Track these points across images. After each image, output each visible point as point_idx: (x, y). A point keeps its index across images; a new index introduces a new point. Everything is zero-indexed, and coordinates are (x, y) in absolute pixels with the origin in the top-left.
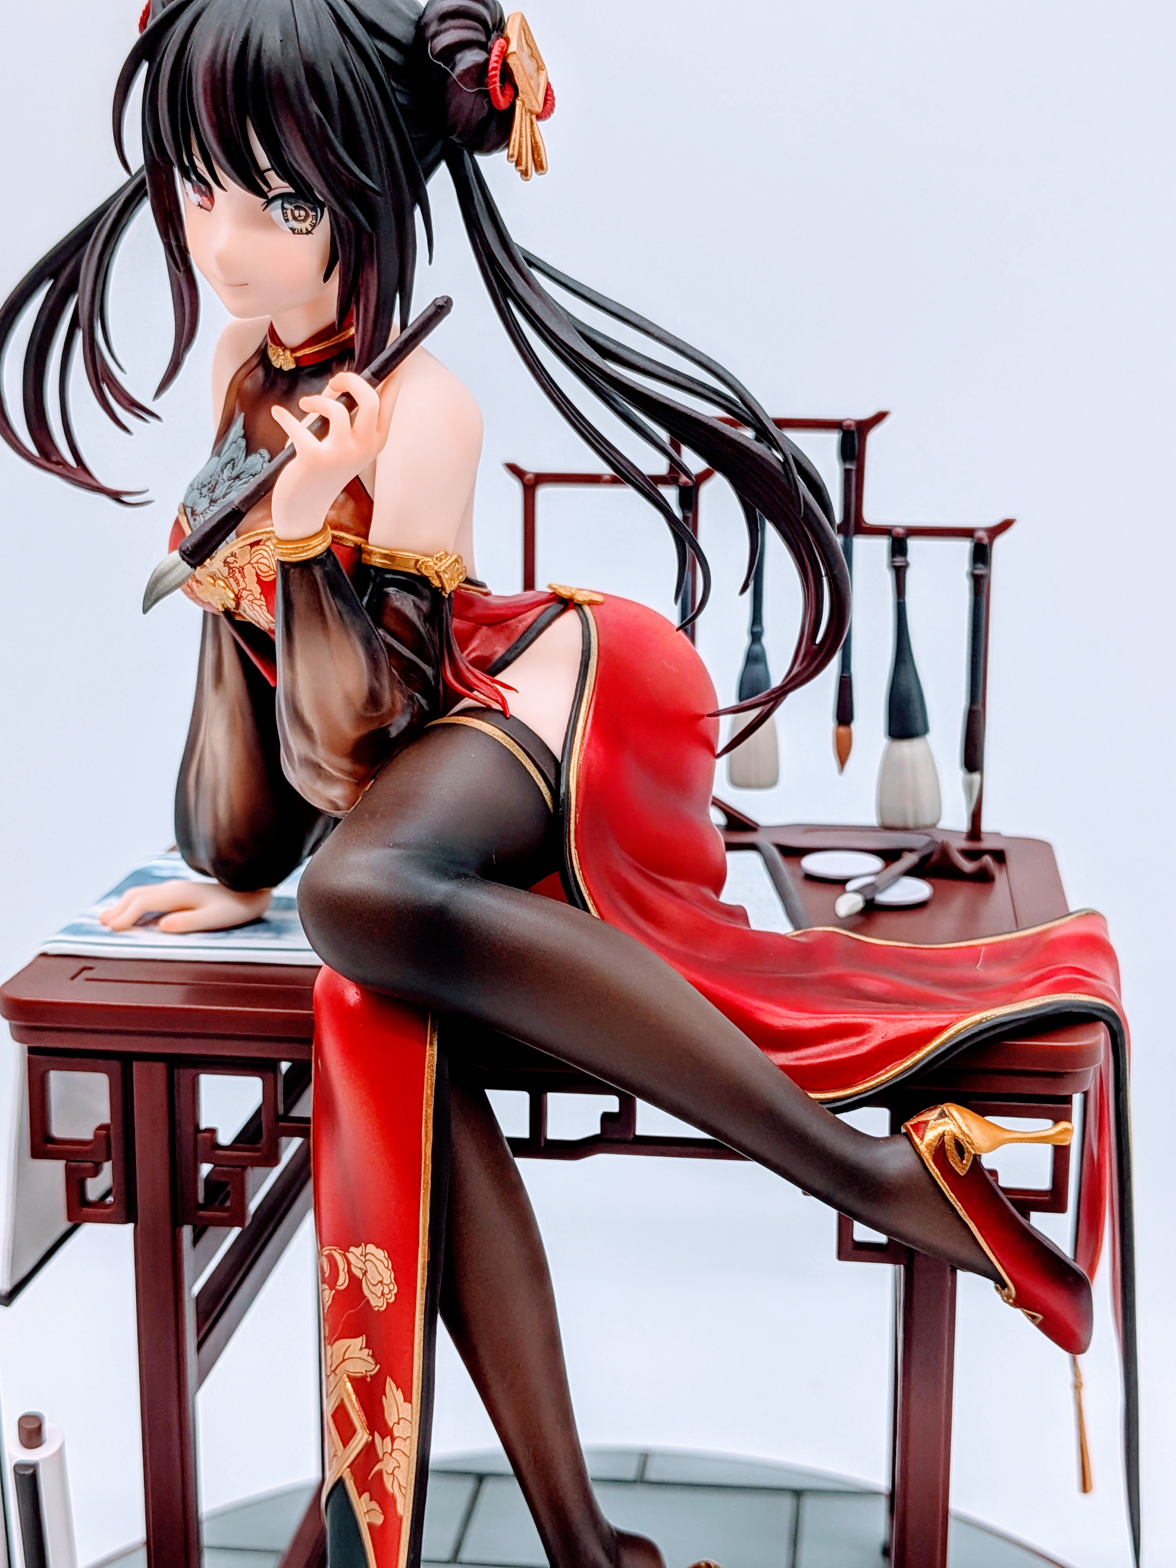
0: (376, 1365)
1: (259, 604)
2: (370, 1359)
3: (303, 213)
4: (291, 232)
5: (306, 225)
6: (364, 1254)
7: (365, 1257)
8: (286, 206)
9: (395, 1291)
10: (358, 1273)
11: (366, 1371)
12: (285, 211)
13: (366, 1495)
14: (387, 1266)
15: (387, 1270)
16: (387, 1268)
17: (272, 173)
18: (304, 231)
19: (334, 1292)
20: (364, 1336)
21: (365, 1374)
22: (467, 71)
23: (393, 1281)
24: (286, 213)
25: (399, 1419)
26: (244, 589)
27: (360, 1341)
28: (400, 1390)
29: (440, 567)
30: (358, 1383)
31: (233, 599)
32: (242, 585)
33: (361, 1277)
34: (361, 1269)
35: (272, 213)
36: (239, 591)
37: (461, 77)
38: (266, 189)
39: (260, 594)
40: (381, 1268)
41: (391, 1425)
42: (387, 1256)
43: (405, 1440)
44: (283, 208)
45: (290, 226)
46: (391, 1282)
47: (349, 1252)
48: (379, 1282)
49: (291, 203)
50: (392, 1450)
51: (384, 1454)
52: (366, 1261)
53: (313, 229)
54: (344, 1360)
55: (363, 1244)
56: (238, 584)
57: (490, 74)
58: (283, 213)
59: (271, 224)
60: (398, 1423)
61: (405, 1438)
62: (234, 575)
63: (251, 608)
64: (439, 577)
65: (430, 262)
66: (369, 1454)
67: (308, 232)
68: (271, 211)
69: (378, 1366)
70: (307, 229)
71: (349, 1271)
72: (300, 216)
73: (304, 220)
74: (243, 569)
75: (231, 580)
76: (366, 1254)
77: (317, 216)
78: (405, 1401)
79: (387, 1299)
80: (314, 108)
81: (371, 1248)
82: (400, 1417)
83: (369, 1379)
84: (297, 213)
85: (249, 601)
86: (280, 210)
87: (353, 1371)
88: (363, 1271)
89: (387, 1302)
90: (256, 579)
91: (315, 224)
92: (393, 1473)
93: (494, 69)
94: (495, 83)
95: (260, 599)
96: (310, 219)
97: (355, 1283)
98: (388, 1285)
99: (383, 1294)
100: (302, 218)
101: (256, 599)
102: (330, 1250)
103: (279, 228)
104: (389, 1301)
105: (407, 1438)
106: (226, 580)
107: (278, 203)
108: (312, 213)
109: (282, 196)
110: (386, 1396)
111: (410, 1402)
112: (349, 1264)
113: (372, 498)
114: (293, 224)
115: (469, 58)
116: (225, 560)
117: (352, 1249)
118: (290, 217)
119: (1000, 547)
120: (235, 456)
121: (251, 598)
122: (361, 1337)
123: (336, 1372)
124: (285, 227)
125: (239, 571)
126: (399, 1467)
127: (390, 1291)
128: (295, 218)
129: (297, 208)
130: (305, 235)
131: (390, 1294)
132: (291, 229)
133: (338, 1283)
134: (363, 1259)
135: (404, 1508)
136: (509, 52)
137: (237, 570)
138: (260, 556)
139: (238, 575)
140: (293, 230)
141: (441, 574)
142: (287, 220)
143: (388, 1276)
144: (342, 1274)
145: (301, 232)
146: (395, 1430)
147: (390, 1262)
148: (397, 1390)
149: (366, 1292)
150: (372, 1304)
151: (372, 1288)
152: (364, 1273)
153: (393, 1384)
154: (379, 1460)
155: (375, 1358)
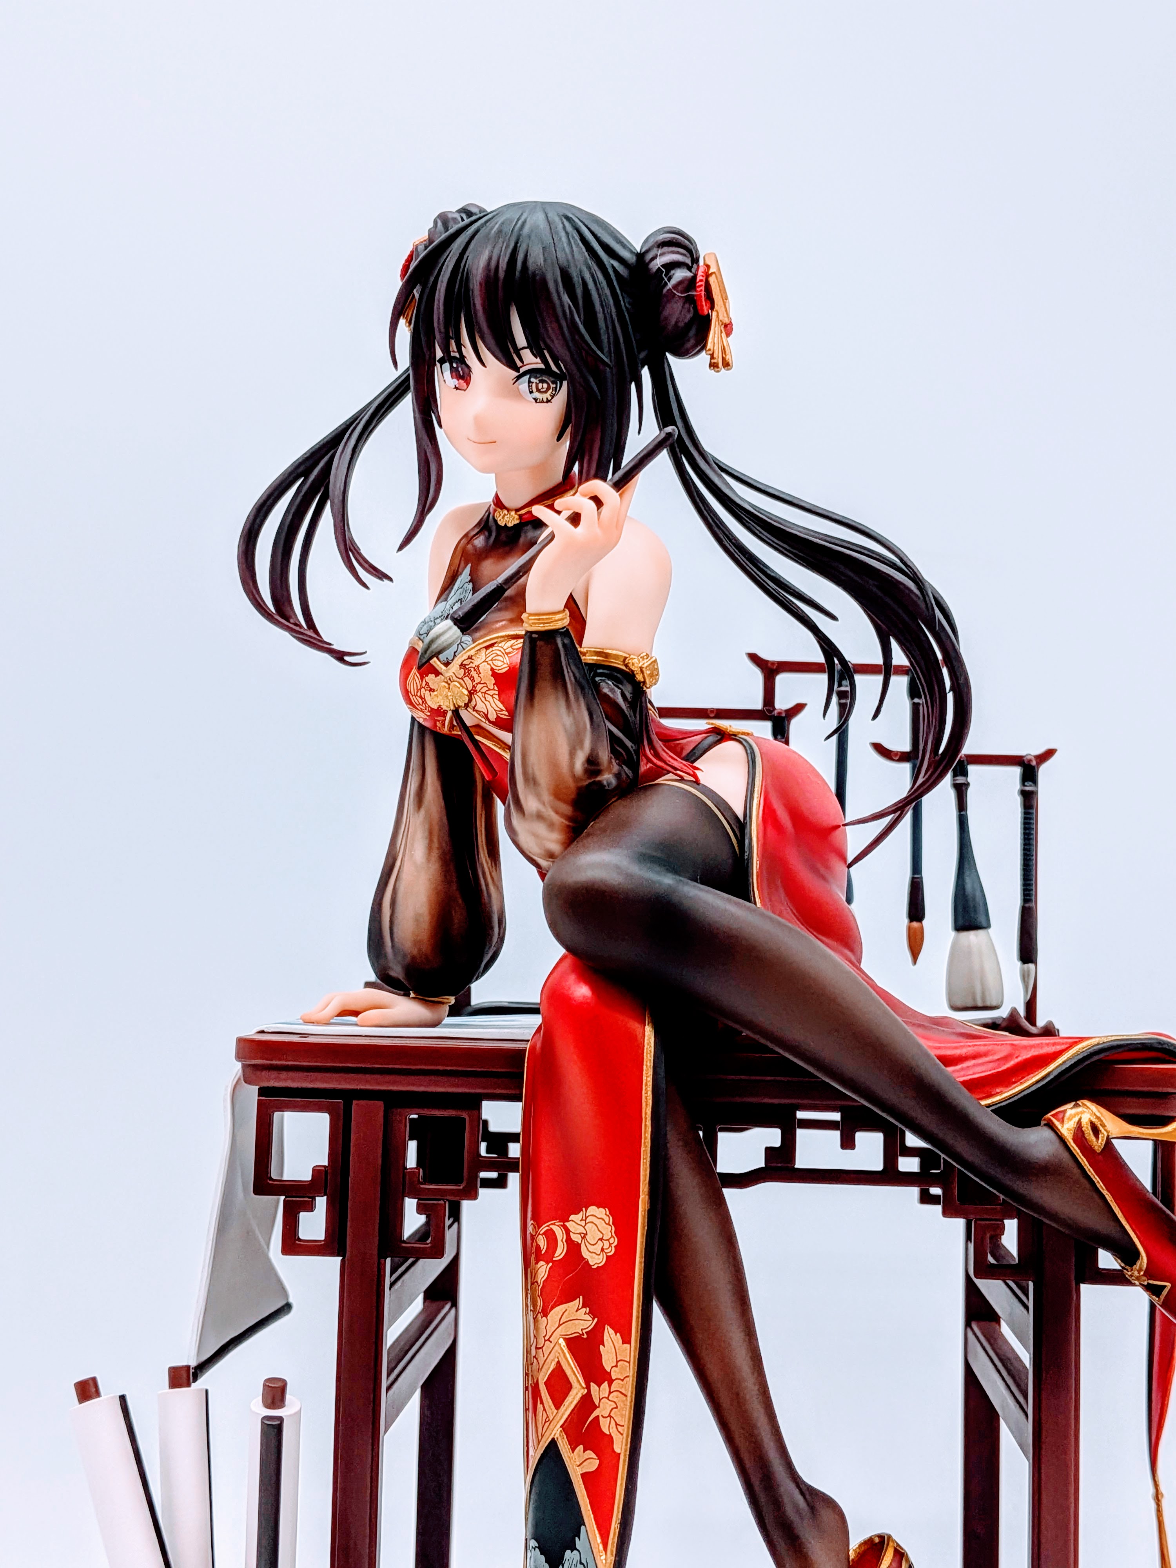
0: (593, 1319)
1: (491, 694)
2: (588, 1317)
3: (545, 385)
4: (534, 401)
5: (548, 395)
6: (584, 1218)
7: (585, 1220)
8: (532, 380)
9: (616, 1243)
10: (576, 1238)
11: (582, 1330)
12: (530, 384)
13: (581, 1448)
14: (607, 1222)
15: (607, 1226)
16: (609, 1224)
17: (528, 351)
18: (545, 400)
19: (550, 1264)
20: (581, 1297)
21: (581, 1333)
22: (680, 283)
23: (614, 1234)
24: (532, 386)
25: (617, 1362)
26: (479, 683)
27: (578, 1302)
28: (618, 1334)
29: (644, 664)
30: (574, 1343)
31: (467, 695)
32: (477, 680)
33: (580, 1242)
34: (580, 1234)
35: (520, 387)
36: (474, 686)
37: (676, 287)
38: (519, 364)
39: (494, 684)
40: (602, 1226)
41: (608, 1369)
42: (608, 1213)
43: (622, 1380)
44: (529, 382)
45: (534, 397)
46: (612, 1236)
47: (568, 1221)
48: (599, 1239)
49: (536, 378)
50: (610, 1393)
51: (600, 1400)
52: (586, 1224)
53: (552, 398)
54: (560, 1325)
55: (584, 1209)
56: (473, 680)
57: (697, 285)
58: (529, 386)
59: (519, 395)
60: (616, 1366)
61: (622, 1378)
62: (469, 674)
63: (483, 699)
64: (642, 672)
65: (639, 432)
66: (587, 1404)
67: (548, 401)
68: (519, 385)
69: (596, 1320)
70: (547, 399)
71: (569, 1240)
72: (542, 388)
73: (546, 392)
74: (478, 667)
75: (466, 679)
76: (586, 1218)
77: (556, 388)
78: (624, 1342)
79: (606, 1253)
80: (566, 299)
81: (592, 1210)
82: (618, 1360)
83: (585, 1336)
84: (540, 385)
85: (482, 693)
86: (526, 384)
87: (568, 1333)
88: (583, 1235)
89: (607, 1256)
90: (490, 673)
91: (554, 395)
92: (610, 1416)
93: (701, 281)
94: (701, 290)
95: (494, 689)
96: (551, 391)
97: (574, 1248)
98: (608, 1240)
99: (602, 1250)
100: (544, 390)
101: (489, 690)
102: (548, 1226)
103: (525, 399)
104: (608, 1254)
105: (625, 1378)
106: (461, 681)
107: (527, 378)
108: (553, 386)
109: (532, 372)
110: (604, 1345)
111: (629, 1342)
112: (568, 1231)
113: (584, 615)
114: (537, 395)
115: (679, 275)
116: (462, 663)
117: (572, 1217)
118: (534, 389)
119: (1043, 772)
120: (462, 597)
121: (484, 690)
122: (578, 1299)
123: (551, 1339)
124: (530, 397)
125: (475, 670)
126: (617, 1408)
127: (610, 1245)
128: (538, 390)
129: (542, 381)
130: (546, 404)
131: (610, 1248)
132: (534, 399)
133: (556, 1255)
134: (583, 1223)
135: (621, 1446)
136: (710, 272)
137: (472, 669)
138: (495, 655)
139: (474, 673)
140: (536, 400)
141: (644, 669)
142: (531, 392)
143: (608, 1231)
144: (560, 1244)
145: (542, 402)
146: (612, 1373)
147: (611, 1218)
148: (616, 1334)
149: (585, 1254)
150: (591, 1263)
151: (591, 1248)
152: (584, 1236)
153: (611, 1331)
154: (595, 1407)
155: (593, 1313)
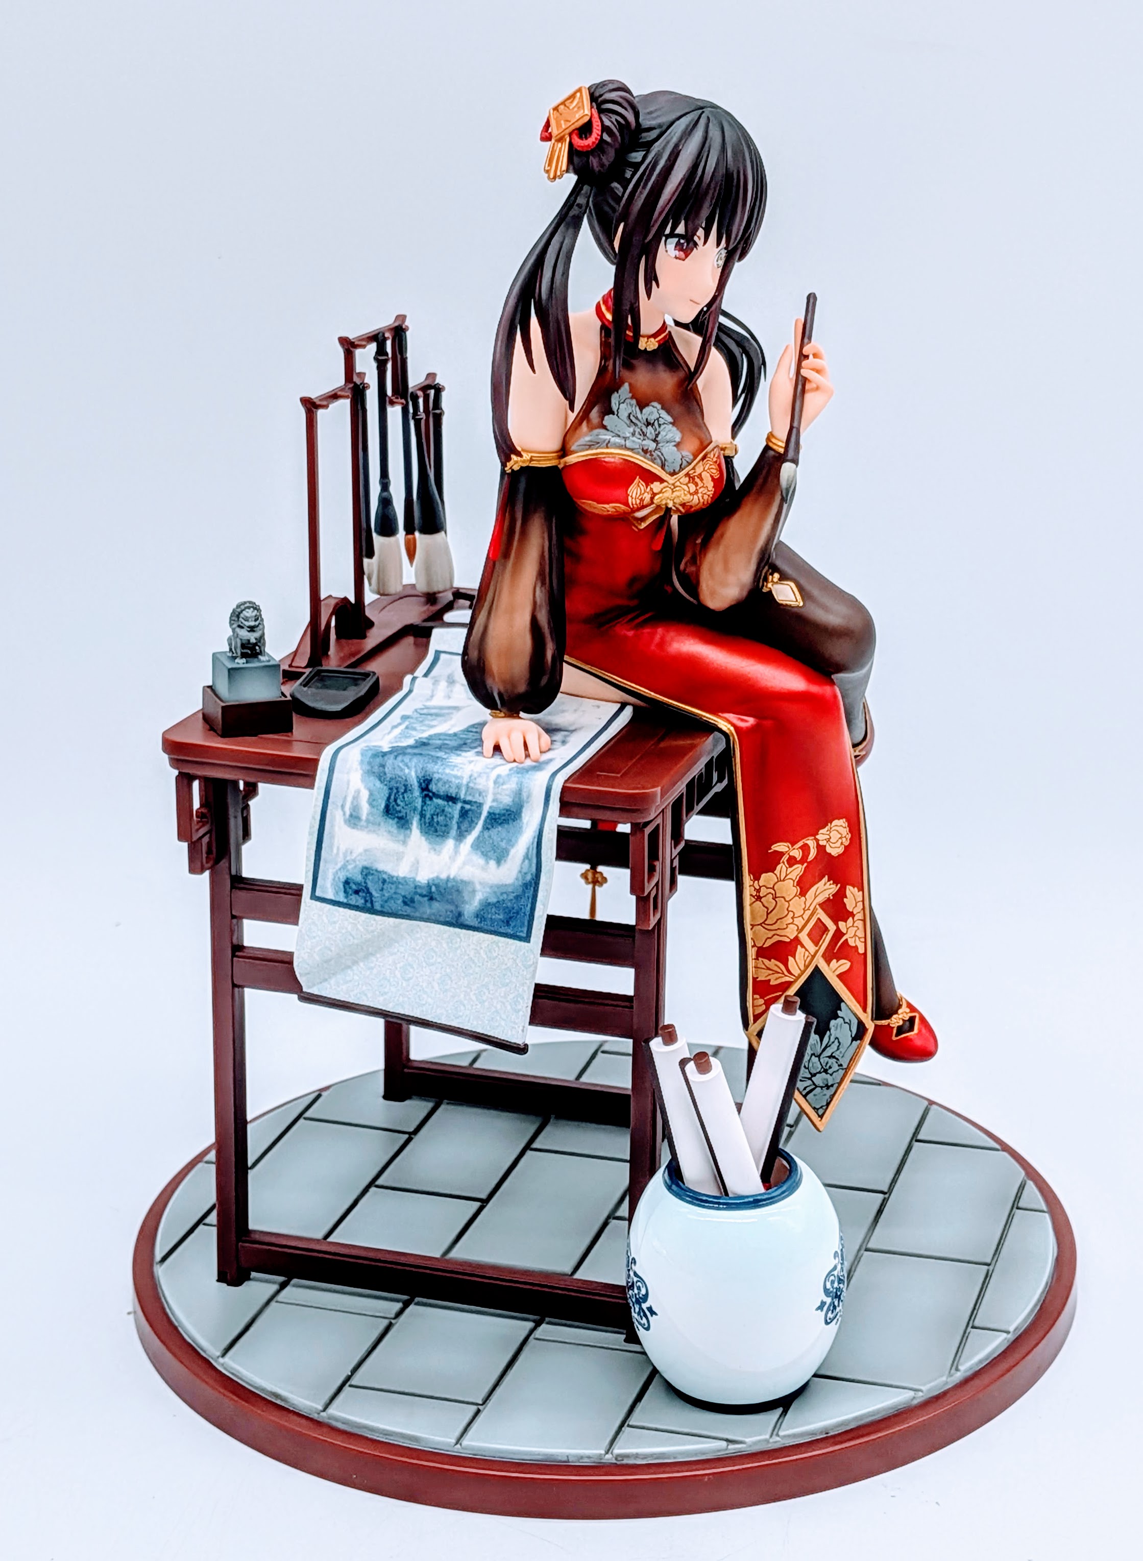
0: (837, 886)
1: (709, 494)
2: (832, 886)
6: (827, 830)
7: (830, 829)
9: (850, 836)
10: (823, 843)
11: (830, 894)
13: (835, 961)
14: (843, 826)
15: (845, 829)
16: (845, 827)
19: (805, 864)
20: (826, 876)
21: (828, 896)
23: (848, 832)
30: (824, 904)
33: (825, 845)
34: (826, 839)
36: (696, 489)
39: (712, 487)
40: (841, 829)
41: (851, 910)
42: (845, 820)
46: (847, 834)
47: (818, 834)
48: (839, 838)
50: (854, 922)
51: (848, 929)
54: (815, 897)
55: (829, 823)
60: (856, 906)
61: (860, 911)
62: (693, 480)
66: (838, 934)
69: (839, 885)
71: (819, 846)
74: (700, 474)
75: (690, 483)
78: (859, 891)
81: (836, 822)
82: (857, 902)
83: (832, 897)
85: (702, 493)
87: (821, 900)
89: (845, 845)
92: (855, 935)
97: (821, 849)
98: (845, 836)
99: (842, 843)
101: (709, 490)
102: (803, 842)
105: (862, 911)
106: (685, 486)
110: (846, 897)
111: (862, 890)
112: (817, 841)
116: (687, 473)
117: (821, 831)
121: (703, 491)
122: (825, 878)
123: (809, 908)
125: (698, 478)
126: (858, 929)
127: (847, 838)
131: (847, 841)
133: (809, 857)
134: (829, 832)
135: (864, 949)
137: (696, 476)
138: (710, 465)
143: (845, 831)
144: (811, 848)
146: (854, 911)
147: (847, 822)
148: (855, 888)
149: (828, 850)
150: (833, 854)
151: (833, 845)
152: (828, 840)
153: (851, 888)
154: (844, 934)
155: (836, 883)
